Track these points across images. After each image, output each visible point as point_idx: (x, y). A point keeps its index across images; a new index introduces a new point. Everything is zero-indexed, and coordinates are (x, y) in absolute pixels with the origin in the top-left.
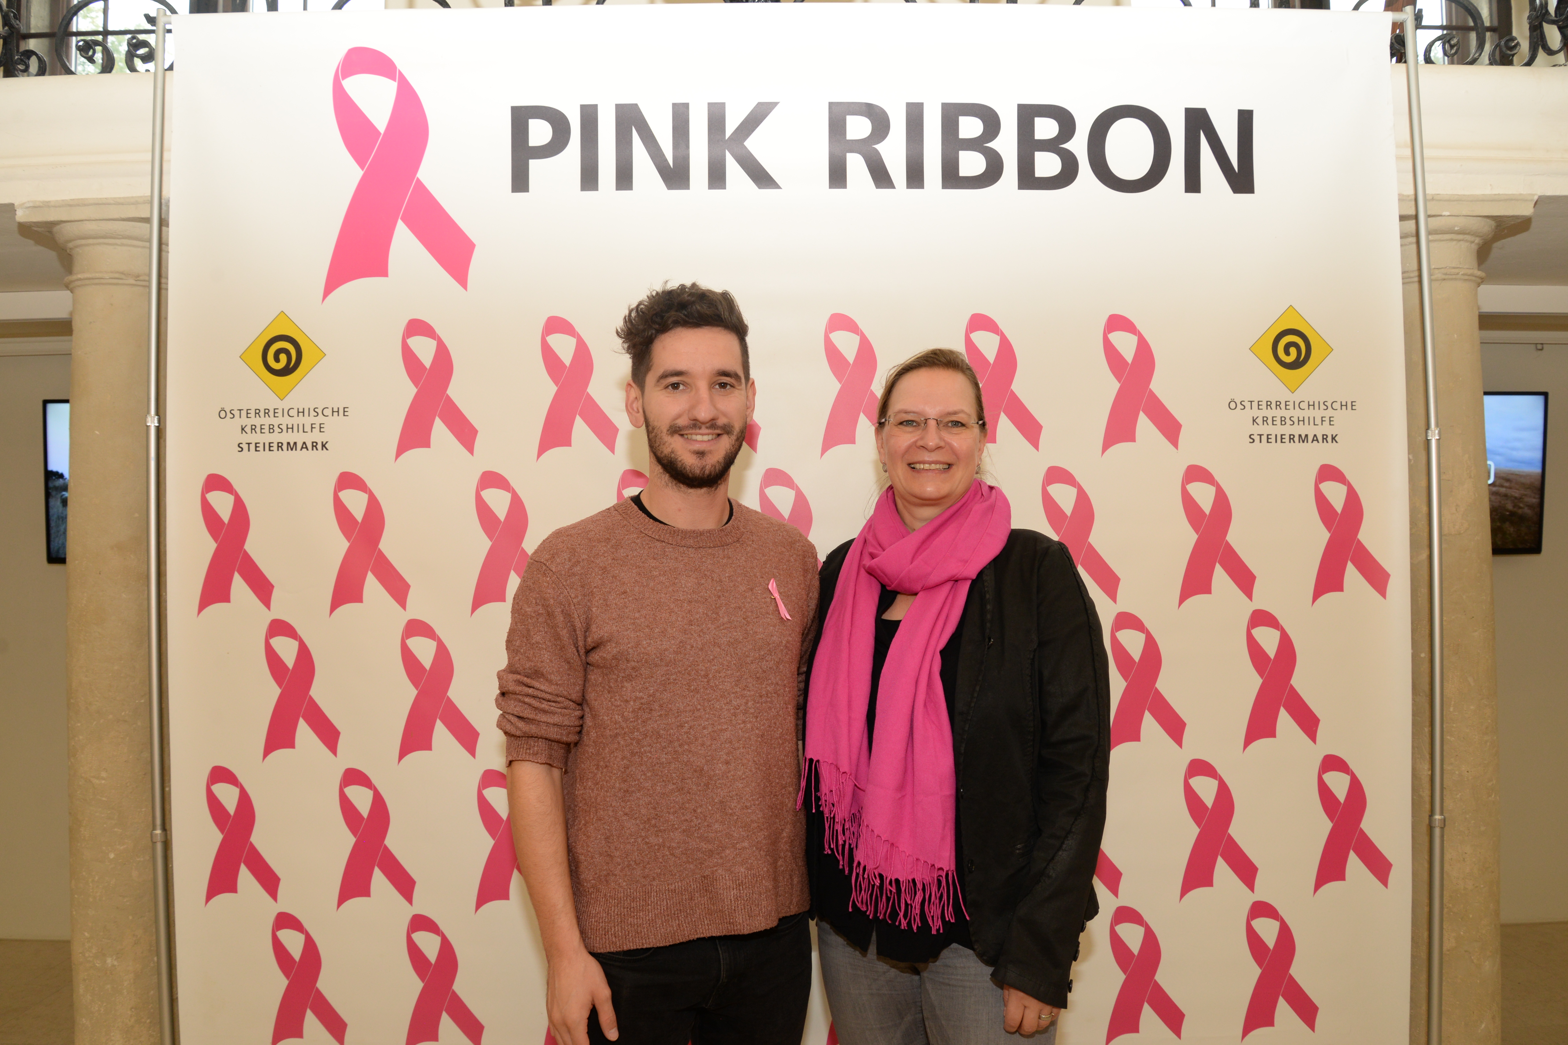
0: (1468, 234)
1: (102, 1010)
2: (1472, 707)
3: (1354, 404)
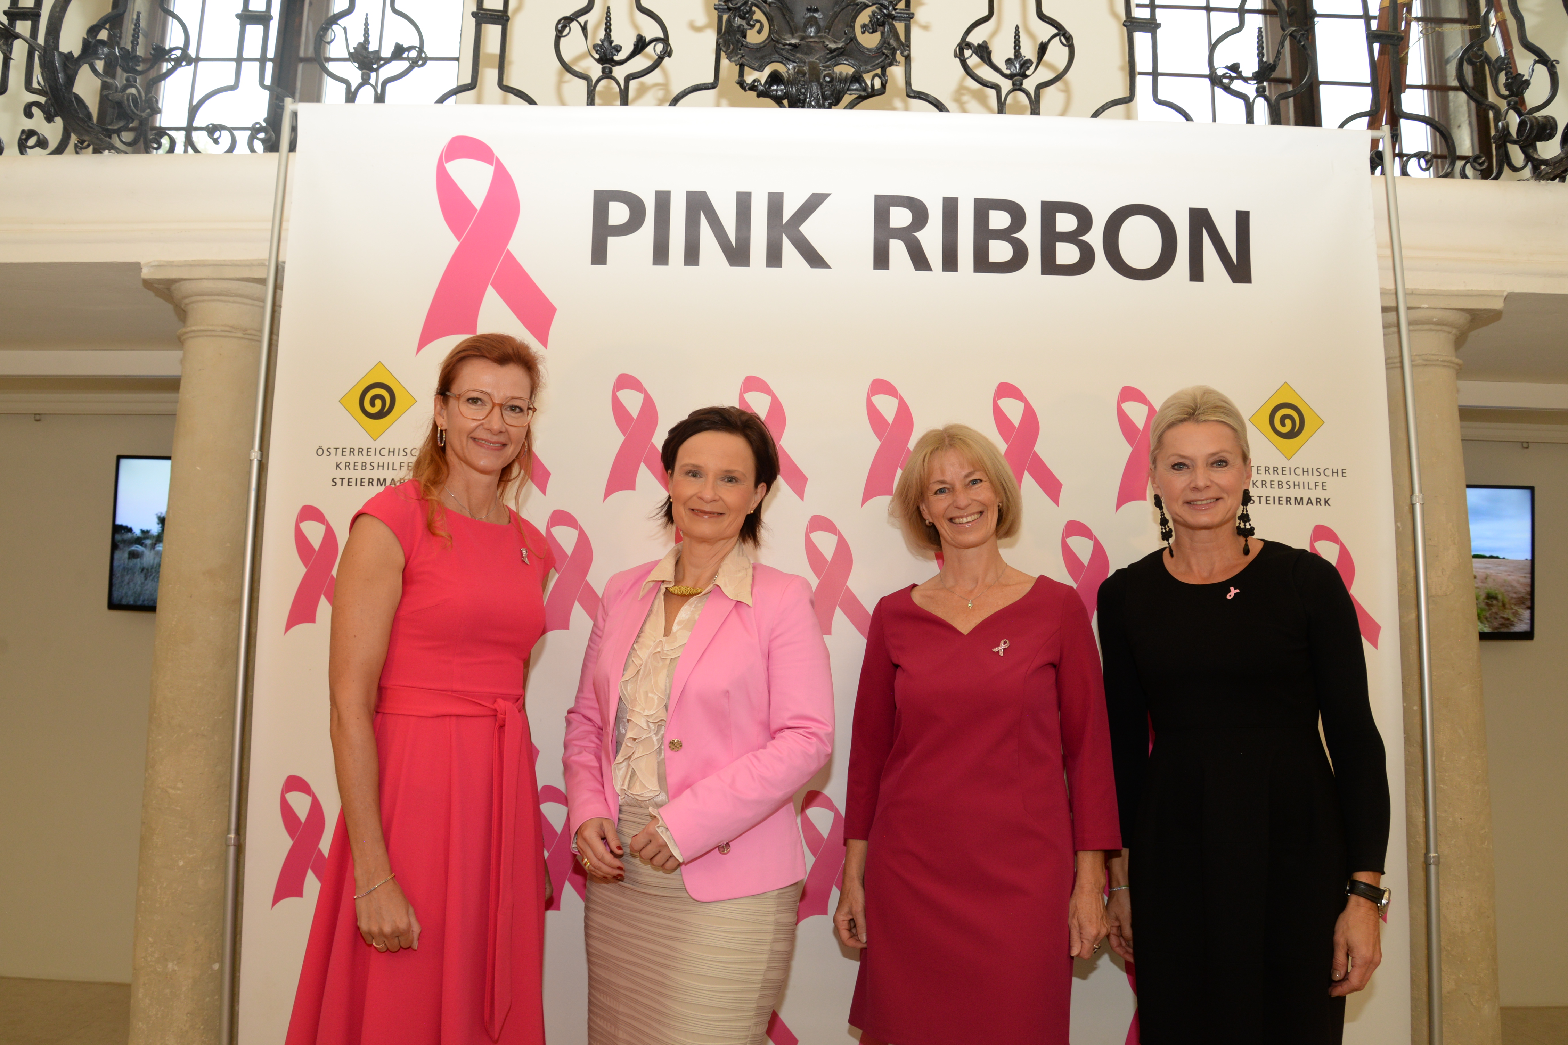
0: (1445, 325)
1: (160, 1013)
2: (1463, 758)
3: (1344, 471)
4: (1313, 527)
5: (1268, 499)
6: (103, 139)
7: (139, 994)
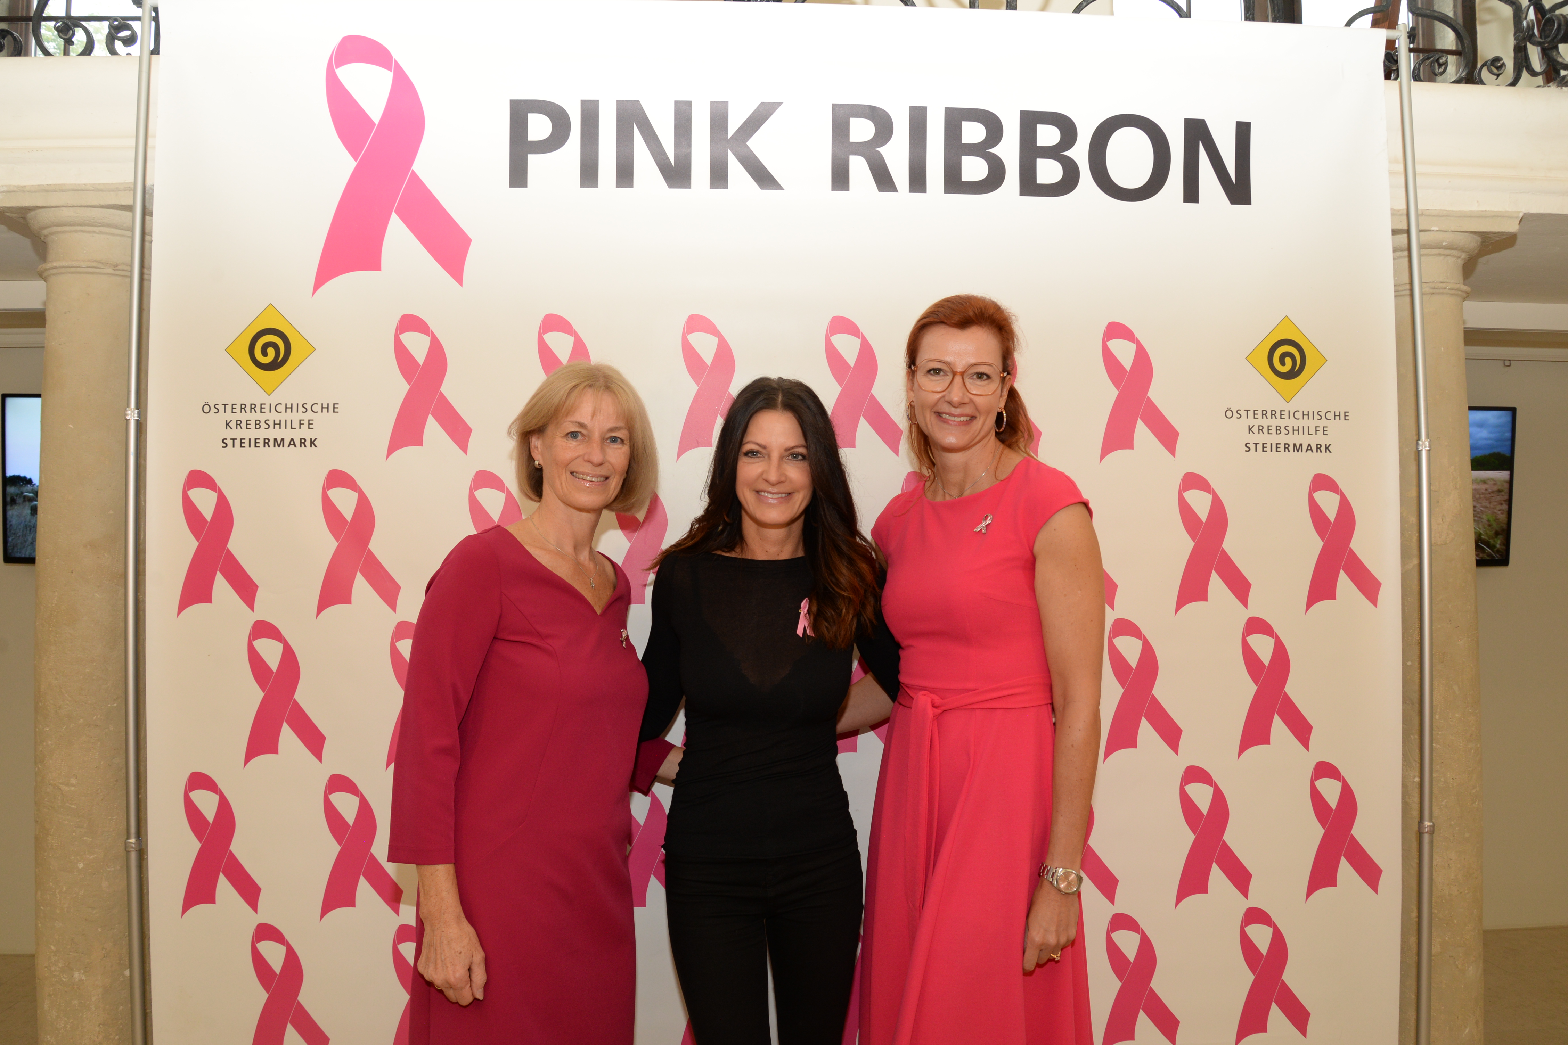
0: (1455, 249)
2: (1457, 715)
3: (1347, 414)
4: (1313, 475)
5: (1265, 445)
7: (45, 1006)
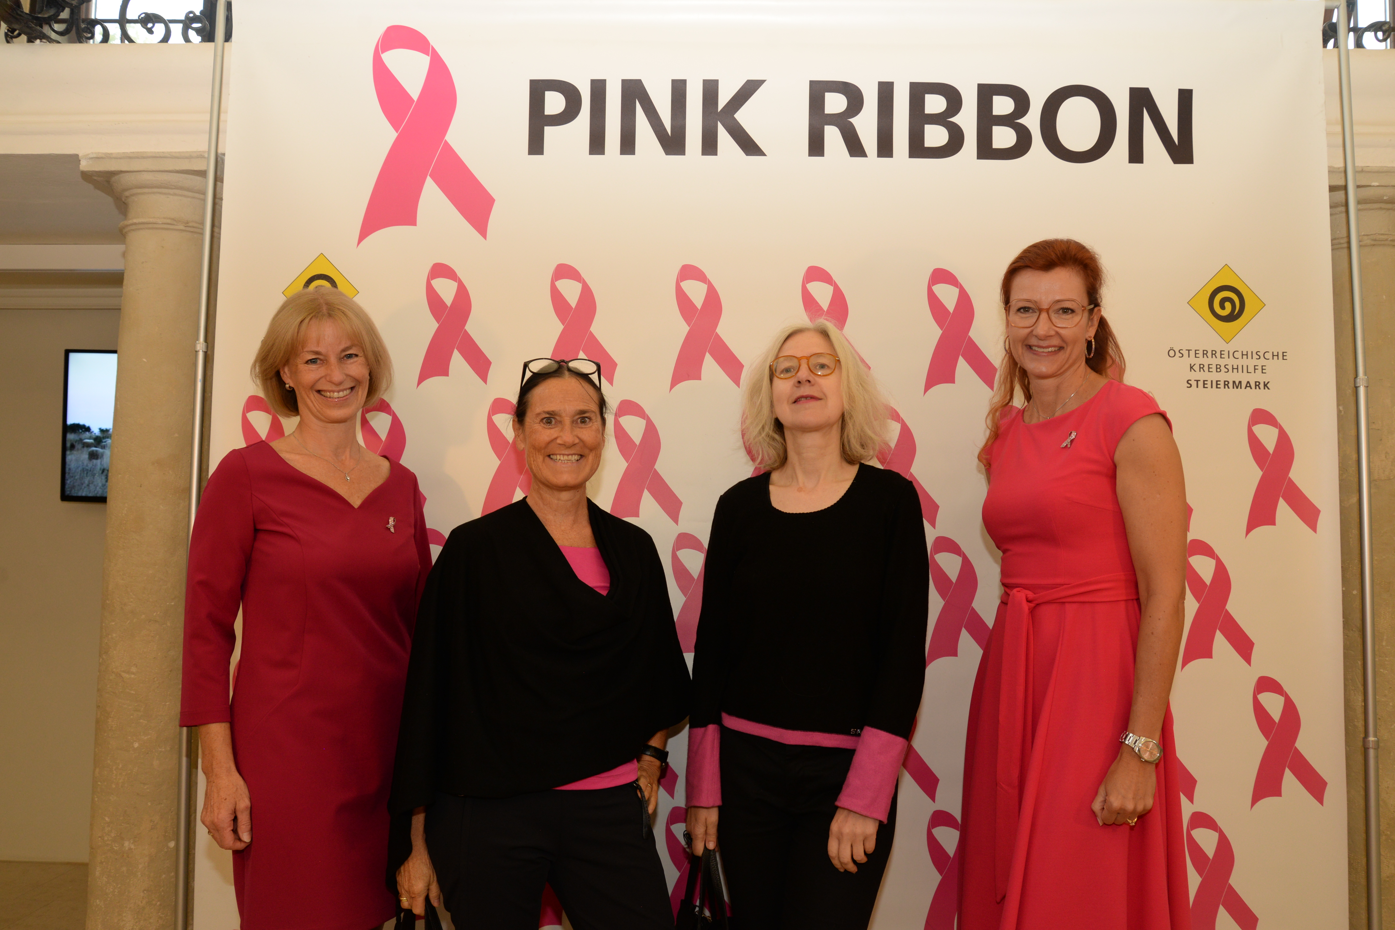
1: (117, 891)
3: (1285, 354)
4: (1252, 410)
5: (1206, 382)
6: (33, 27)
7: (97, 873)
